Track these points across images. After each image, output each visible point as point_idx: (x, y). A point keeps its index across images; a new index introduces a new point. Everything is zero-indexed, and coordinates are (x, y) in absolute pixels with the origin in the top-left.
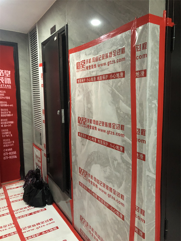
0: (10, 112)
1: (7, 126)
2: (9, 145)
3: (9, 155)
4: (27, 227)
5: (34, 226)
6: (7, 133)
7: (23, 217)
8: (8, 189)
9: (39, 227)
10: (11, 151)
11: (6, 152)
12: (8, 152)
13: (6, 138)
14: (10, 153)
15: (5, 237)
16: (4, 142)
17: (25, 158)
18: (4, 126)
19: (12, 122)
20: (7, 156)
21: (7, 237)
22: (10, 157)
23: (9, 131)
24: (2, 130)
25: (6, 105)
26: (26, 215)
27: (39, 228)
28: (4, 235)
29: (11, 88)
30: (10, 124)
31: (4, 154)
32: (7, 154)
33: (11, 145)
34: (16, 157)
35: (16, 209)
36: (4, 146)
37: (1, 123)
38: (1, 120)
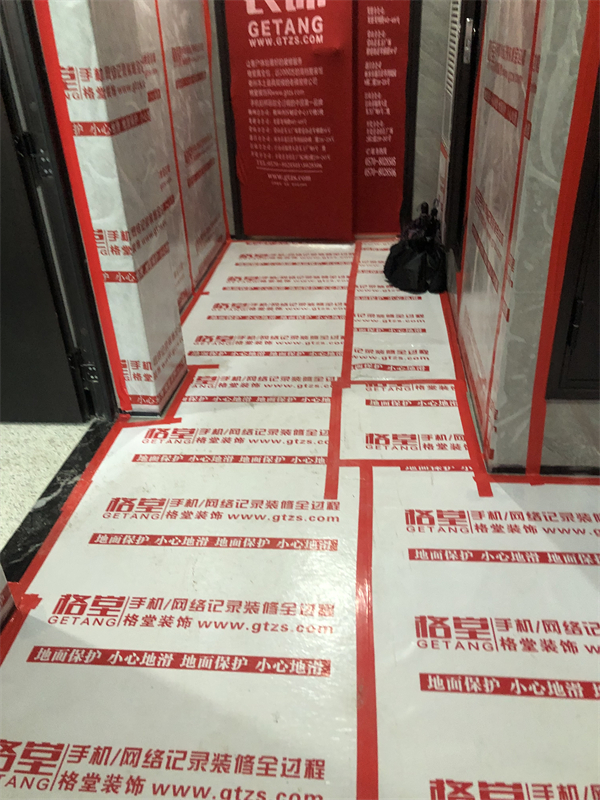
0: (390, 43)
1: (379, 82)
2: (380, 138)
3: (377, 167)
6: (377, 104)
10: (384, 156)
11: (371, 156)
12: (377, 157)
13: (375, 117)
14: (381, 162)
16: (369, 128)
18: (371, 82)
19: (393, 73)
20: (372, 167)
22: (380, 172)
23: (383, 99)
24: (366, 94)
25: (381, 20)
31: (367, 162)
32: (374, 161)
33: (385, 139)
34: (394, 173)
36: (369, 139)
37: (366, 74)
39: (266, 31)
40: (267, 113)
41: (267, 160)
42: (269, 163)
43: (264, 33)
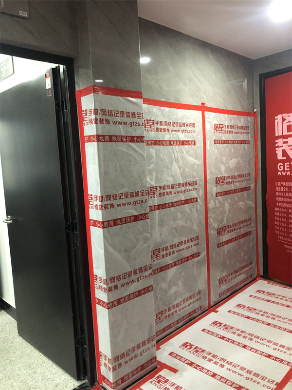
39: (287, 168)
40: (286, 210)
41: (284, 237)
42: (285, 239)
43: (286, 169)
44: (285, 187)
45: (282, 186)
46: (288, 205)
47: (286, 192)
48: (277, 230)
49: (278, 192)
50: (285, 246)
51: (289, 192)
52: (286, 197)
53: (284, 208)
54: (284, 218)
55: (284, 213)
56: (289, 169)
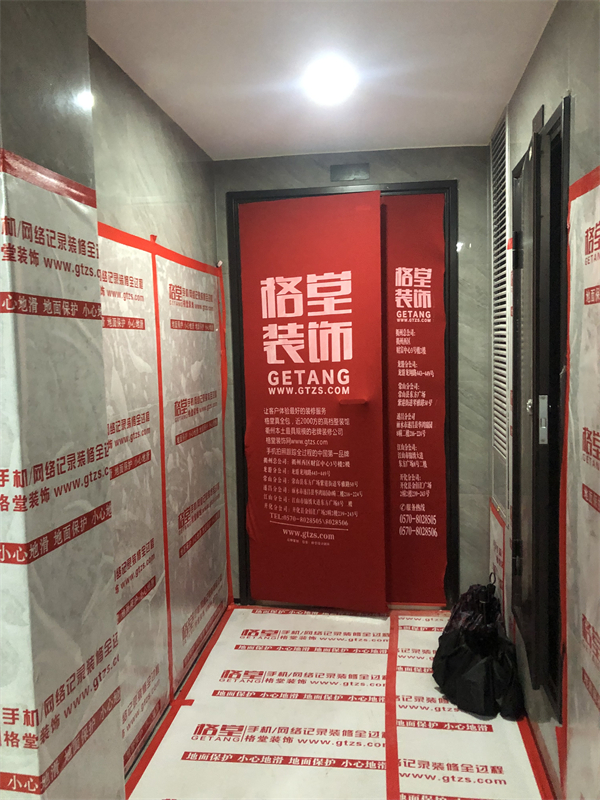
0: (424, 395)
1: (413, 434)
2: (416, 493)
3: (414, 525)
4: (417, 762)
5: (439, 766)
6: (412, 456)
7: (416, 726)
8: (403, 627)
9: (453, 777)
10: (421, 513)
11: (406, 512)
12: (414, 514)
13: (409, 470)
14: (418, 519)
15: (349, 766)
16: (404, 481)
17: (463, 543)
18: (404, 433)
19: (429, 425)
20: (408, 525)
21: (355, 767)
22: (418, 531)
23: (418, 451)
24: (398, 445)
25: (413, 373)
26: (427, 723)
27: (451, 779)
28: (350, 761)
29: (429, 321)
30: (421, 429)
31: (402, 519)
32: (410, 519)
33: (422, 494)
34: (434, 533)
35: (407, 693)
36: (403, 494)
37: (398, 425)
38: (399, 417)
39: (287, 380)
40: (285, 462)
41: (282, 513)
42: (285, 517)
43: (284, 383)
44: (284, 416)
45: (277, 415)
46: (288, 452)
47: (285, 426)
48: (268, 502)
49: (270, 426)
50: (285, 532)
51: (290, 426)
52: (286, 436)
53: (282, 457)
54: (282, 476)
55: (282, 466)
56: (290, 383)
